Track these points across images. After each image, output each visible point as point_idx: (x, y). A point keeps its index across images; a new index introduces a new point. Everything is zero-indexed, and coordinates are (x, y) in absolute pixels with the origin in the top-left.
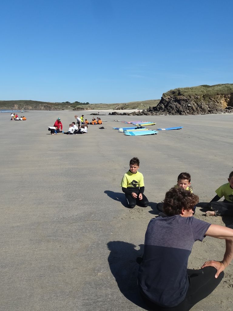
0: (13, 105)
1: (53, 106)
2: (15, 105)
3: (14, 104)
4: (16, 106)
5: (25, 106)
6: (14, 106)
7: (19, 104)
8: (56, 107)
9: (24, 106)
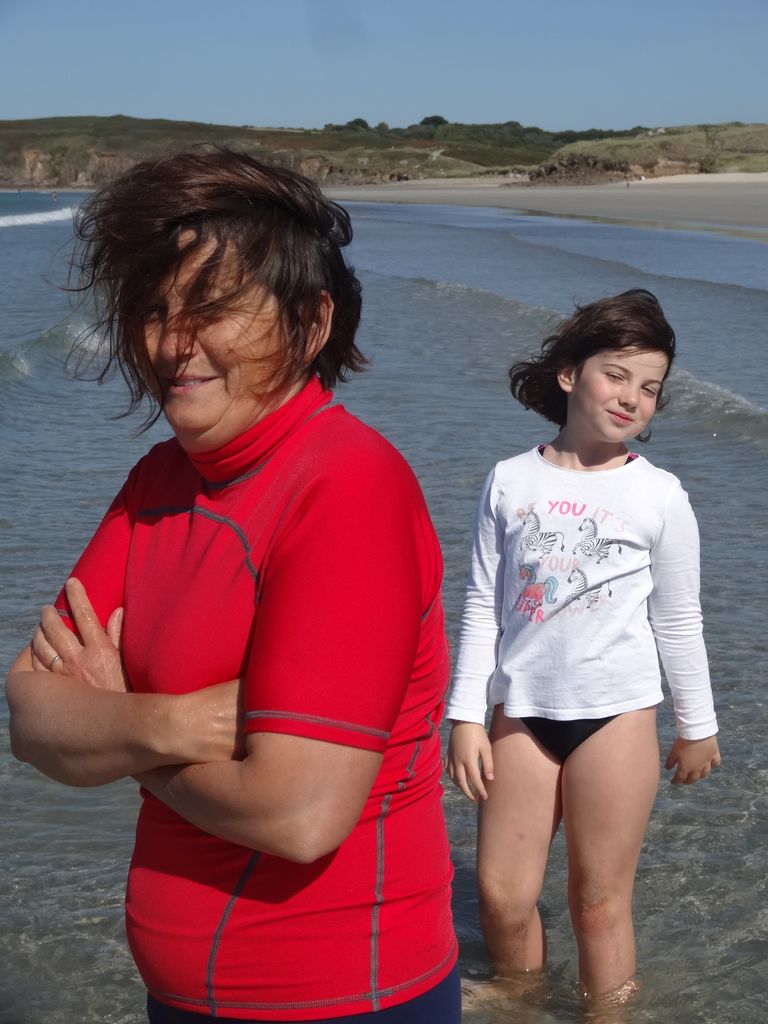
0: (11, 156)
1: (307, 152)
2: (29, 157)
3: (17, 148)
4: (34, 164)
5: (97, 159)
6: (18, 163)
7: (56, 143)
8: (337, 159)
9: (87, 156)
